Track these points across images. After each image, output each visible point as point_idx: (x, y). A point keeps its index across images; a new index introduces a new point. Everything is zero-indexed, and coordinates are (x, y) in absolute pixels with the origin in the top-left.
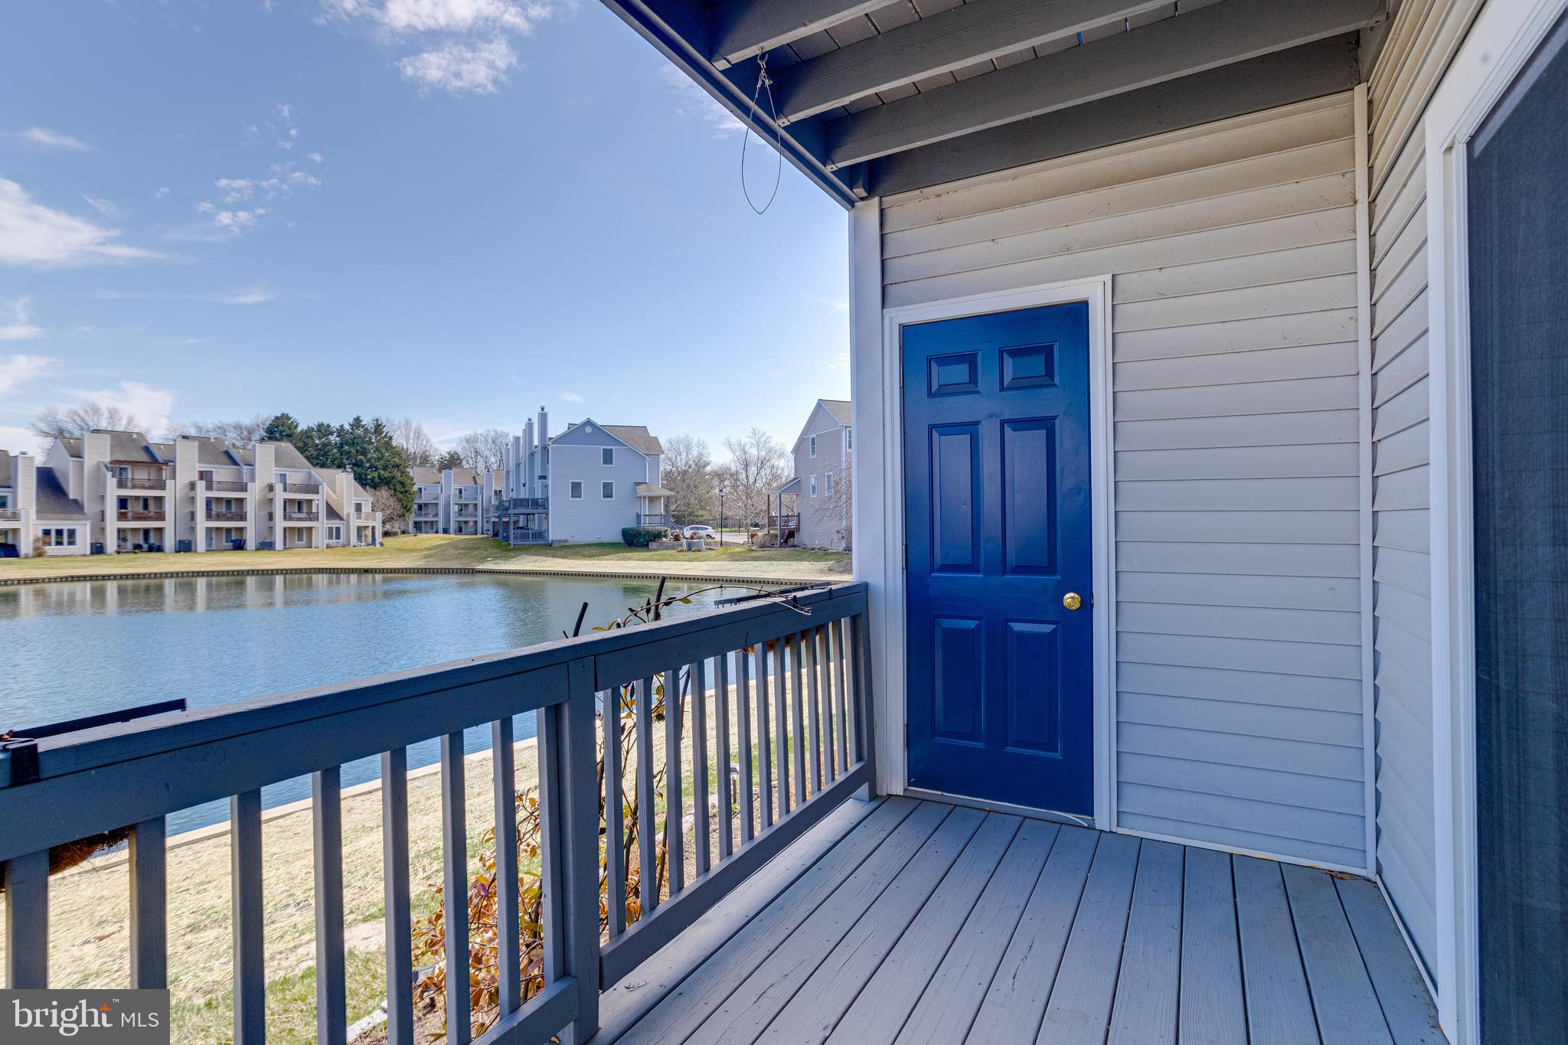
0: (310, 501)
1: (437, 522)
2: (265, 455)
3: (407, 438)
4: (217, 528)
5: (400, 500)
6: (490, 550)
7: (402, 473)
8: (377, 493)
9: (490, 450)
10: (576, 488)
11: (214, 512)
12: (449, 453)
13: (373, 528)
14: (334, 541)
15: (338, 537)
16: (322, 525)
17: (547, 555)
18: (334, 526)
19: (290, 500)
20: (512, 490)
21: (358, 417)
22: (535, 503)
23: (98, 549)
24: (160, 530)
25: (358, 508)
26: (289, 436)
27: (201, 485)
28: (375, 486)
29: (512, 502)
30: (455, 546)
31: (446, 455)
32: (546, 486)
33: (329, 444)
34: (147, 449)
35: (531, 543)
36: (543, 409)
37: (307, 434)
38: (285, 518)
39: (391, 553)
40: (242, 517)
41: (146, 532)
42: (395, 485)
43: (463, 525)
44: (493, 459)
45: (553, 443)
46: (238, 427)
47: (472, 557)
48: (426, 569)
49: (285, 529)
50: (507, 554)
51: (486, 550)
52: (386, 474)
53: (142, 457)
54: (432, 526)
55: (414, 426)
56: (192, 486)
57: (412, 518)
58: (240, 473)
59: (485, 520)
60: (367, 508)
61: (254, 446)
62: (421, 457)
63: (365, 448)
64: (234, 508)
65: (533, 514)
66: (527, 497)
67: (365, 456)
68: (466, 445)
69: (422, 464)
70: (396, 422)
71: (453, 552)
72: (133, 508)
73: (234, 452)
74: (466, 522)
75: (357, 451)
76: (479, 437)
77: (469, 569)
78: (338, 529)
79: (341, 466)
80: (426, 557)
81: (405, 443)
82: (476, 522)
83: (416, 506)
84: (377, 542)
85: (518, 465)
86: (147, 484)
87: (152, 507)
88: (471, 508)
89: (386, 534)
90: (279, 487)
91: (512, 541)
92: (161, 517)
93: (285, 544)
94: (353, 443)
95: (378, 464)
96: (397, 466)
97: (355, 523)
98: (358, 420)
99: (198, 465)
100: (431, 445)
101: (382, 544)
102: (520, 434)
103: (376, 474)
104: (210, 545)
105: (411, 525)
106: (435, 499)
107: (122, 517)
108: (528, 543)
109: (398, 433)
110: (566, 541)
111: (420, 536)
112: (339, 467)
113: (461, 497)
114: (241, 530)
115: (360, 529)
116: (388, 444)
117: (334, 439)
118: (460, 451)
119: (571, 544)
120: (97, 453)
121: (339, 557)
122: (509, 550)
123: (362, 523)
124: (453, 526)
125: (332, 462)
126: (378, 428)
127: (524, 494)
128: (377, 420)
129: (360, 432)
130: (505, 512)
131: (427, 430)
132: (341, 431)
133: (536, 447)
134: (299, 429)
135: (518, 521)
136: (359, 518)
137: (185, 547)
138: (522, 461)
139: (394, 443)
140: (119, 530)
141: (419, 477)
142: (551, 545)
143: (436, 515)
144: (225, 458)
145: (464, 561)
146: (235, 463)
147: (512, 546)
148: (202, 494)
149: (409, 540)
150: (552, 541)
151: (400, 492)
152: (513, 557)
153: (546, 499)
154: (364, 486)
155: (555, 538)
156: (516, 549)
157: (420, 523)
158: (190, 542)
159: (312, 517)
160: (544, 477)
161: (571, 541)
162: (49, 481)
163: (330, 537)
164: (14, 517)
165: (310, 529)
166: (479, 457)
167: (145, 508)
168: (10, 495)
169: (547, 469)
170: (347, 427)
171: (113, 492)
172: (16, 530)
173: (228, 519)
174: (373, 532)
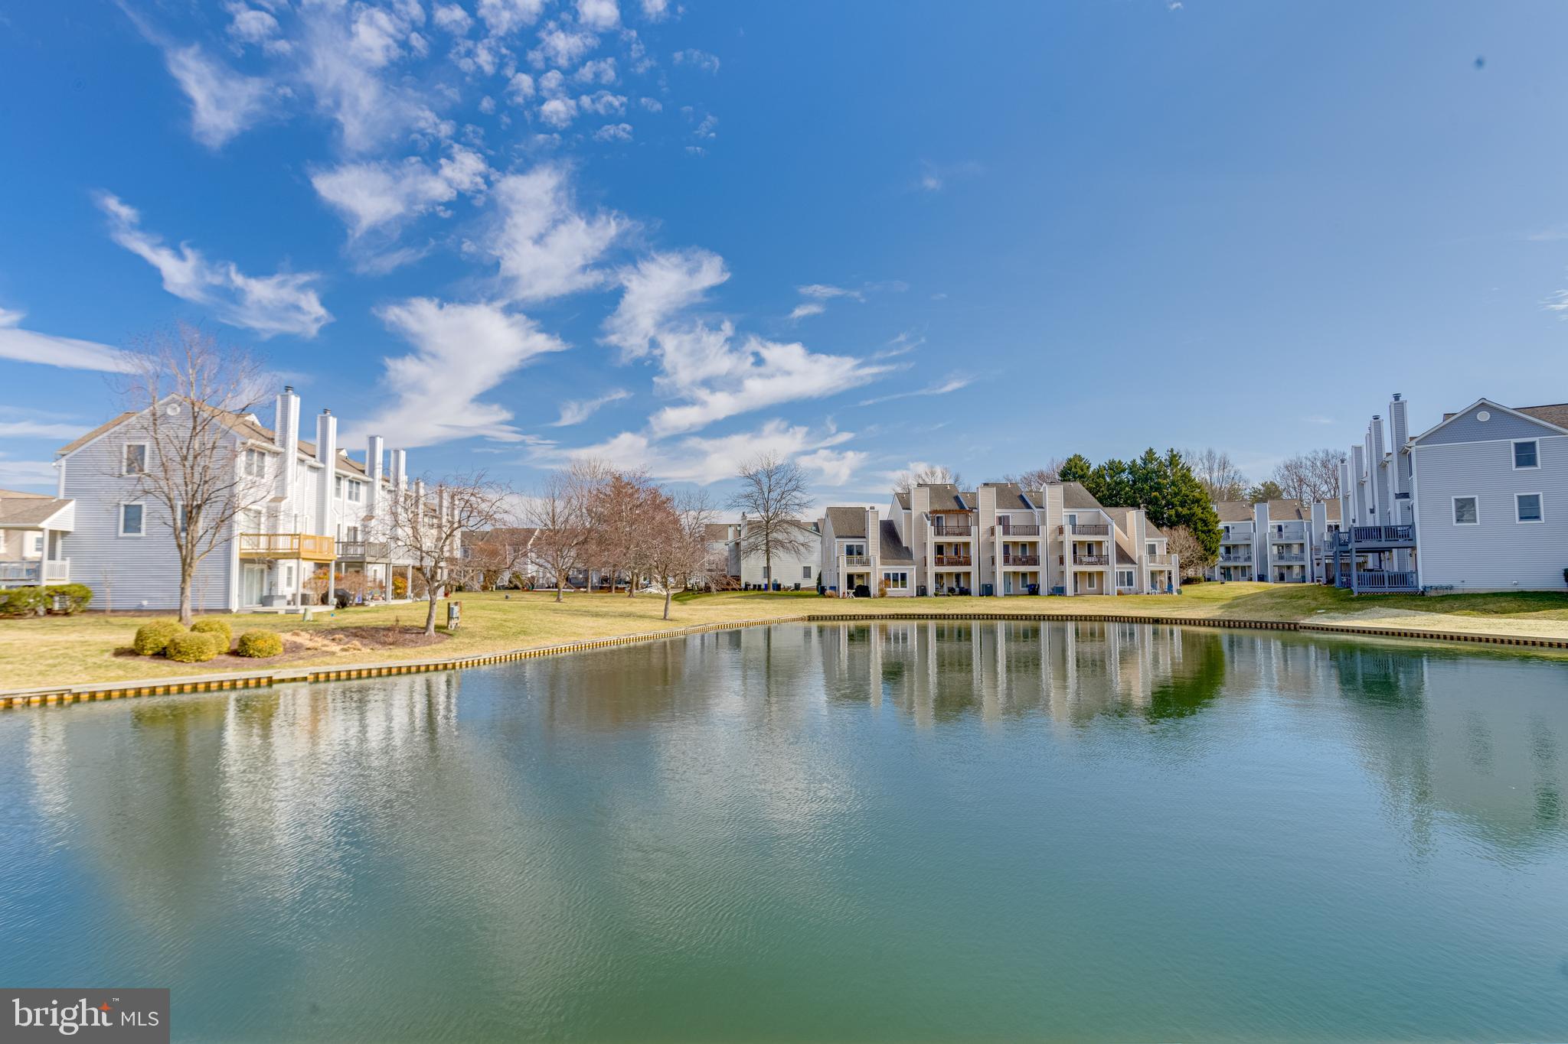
0: (1100, 543)
1: (1250, 567)
2: (1053, 495)
3: (1211, 470)
4: (1014, 573)
5: (1202, 541)
6: (1321, 599)
7: (1204, 509)
8: (1173, 531)
9: (1320, 476)
10: (1465, 508)
11: (1011, 557)
12: (1263, 484)
13: (1170, 573)
14: (1126, 587)
15: (1130, 583)
16: (1113, 569)
17: (1418, 608)
18: (1126, 571)
19: (1080, 543)
20: (1354, 520)
21: (1151, 450)
22: (1392, 532)
23: (922, 592)
24: (968, 574)
25: (1152, 549)
26: (1082, 477)
27: (999, 529)
28: (1172, 525)
29: (1353, 532)
30: (1271, 594)
31: (1261, 487)
32: (1410, 508)
33: (1121, 482)
34: (957, 498)
35: (1387, 590)
36: (1397, 398)
37: (1099, 474)
38: (1075, 561)
39: (1190, 602)
40: (1035, 561)
41: (958, 576)
42: (1195, 524)
43: (1285, 571)
44: (1324, 488)
45: (1418, 443)
47: (1294, 608)
49: (1075, 574)
50: (1348, 604)
51: (1315, 599)
52: (1185, 511)
53: (954, 506)
54: (1244, 573)
55: (1218, 456)
56: (992, 531)
57: (1218, 562)
58: (1033, 516)
59: (1315, 562)
60: (1161, 551)
61: (1044, 489)
62: (1229, 491)
63: (1158, 483)
64: (1027, 554)
65: (1390, 550)
66: (1378, 524)
67: (1160, 492)
68: (1286, 473)
69: (1229, 499)
70: (1195, 452)
71: (1267, 601)
72: (949, 553)
73: (1027, 497)
74: (1289, 567)
75: (1151, 487)
76: (1304, 460)
77: (1289, 624)
78: (1130, 574)
79: (1135, 505)
80: (1229, 606)
81: (1208, 478)
82: (1303, 567)
83: (1222, 550)
85: (1361, 485)
86: (957, 531)
87: (960, 554)
88: (1296, 550)
89: (1188, 581)
90: (1068, 529)
91: (1355, 588)
92: (968, 563)
93: (1076, 590)
94: (1147, 479)
95: (1176, 501)
96: (1197, 501)
97: (1148, 567)
98: (1150, 452)
99: (996, 510)
100: (1240, 477)
101: (1179, 592)
102: (1361, 442)
103: (1173, 512)
104: (1009, 590)
105: (1217, 570)
106: (1246, 539)
107: (939, 562)
108: (1383, 591)
110: (1451, 588)
111: (1228, 584)
112: (1131, 505)
113: (1281, 536)
114: (1035, 574)
115: (1153, 574)
116: (1186, 478)
117: (1126, 476)
118: (1278, 481)
119: (1460, 592)
120: (921, 504)
121: (1130, 605)
122: (1352, 600)
123: (1156, 567)
124: (1272, 572)
125: (1126, 500)
126: (1173, 459)
127: (1372, 522)
128: (1171, 453)
129: (1154, 466)
130: (1343, 548)
131: (1231, 458)
132: (1133, 467)
133: (1388, 454)
135: (1364, 560)
136: (1153, 561)
137: (988, 591)
138: (1368, 478)
139: (1194, 476)
140: (937, 575)
141: (1225, 514)
142: (1422, 594)
143: (1249, 559)
144: (1020, 502)
145: (1282, 614)
146: (1028, 507)
147: (1356, 595)
148: (1000, 539)
149: (1214, 589)
150: (1425, 588)
151: (1202, 532)
152: (1358, 610)
153: (1410, 527)
154: (1158, 526)
155: (1428, 584)
156: (1363, 599)
157: (1228, 569)
158: (991, 586)
159: (1102, 560)
160: (1406, 495)
161: (1460, 588)
162: (889, 531)
163: (1122, 583)
164: (867, 563)
165: (1100, 574)
166: (1305, 486)
167: (956, 553)
168: (864, 544)
169: (1409, 484)
170: (1139, 462)
171: (932, 539)
172: (868, 574)
173: (1024, 564)
174: (1170, 578)
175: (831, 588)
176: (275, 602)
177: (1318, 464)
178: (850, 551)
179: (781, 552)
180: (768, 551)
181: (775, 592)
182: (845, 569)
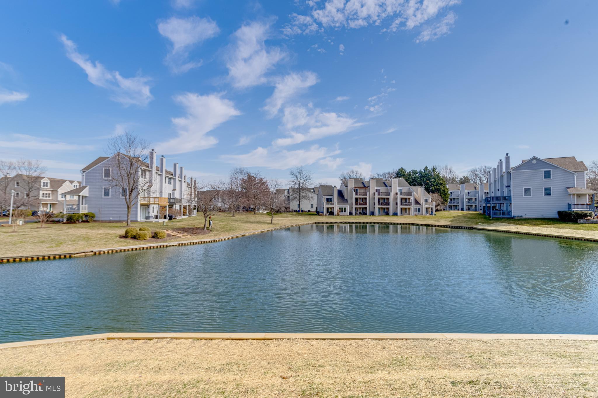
0: (409, 198)
1: (458, 206)
2: (395, 182)
3: (446, 172)
4: (381, 208)
5: (443, 197)
6: (481, 220)
7: (444, 186)
8: (434, 194)
9: (483, 175)
10: (527, 191)
11: (380, 203)
12: (463, 177)
13: (432, 208)
14: (418, 213)
15: (419, 211)
16: (413, 207)
17: (511, 223)
18: (418, 207)
19: (403, 198)
20: (493, 192)
21: (426, 166)
22: (504, 198)
23: (351, 214)
24: (366, 208)
25: (426, 200)
26: (403, 175)
27: (376, 194)
28: (433, 192)
29: (491, 198)
30: (464, 217)
31: (463, 178)
32: (510, 191)
33: (417, 177)
34: (363, 183)
35: (502, 217)
36: (507, 155)
37: (409, 174)
38: (401, 204)
39: (438, 218)
40: (388, 204)
41: (363, 208)
42: (441, 191)
43: (470, 207)
44: (484, 179)
45: (513, 170)
46: (389, 174)
47: (472, 222)
48: (451, 226)
49: (401, 208)
50: (489, 221)
51: (479, 219)
52: (437, 187)
53: (362, 186)
54: (456, 208)
55: (449, 167)
56: (374, 194)
57: (448, 204)
58: (388, 189)
59: (480, 205)
60: (429, 201)
61: (392, 180)
62: (452, 179)
63: (429, 178)
64: (386, 201)
65: (504, 204)
66: (500, 196)
67: (429, 181)
68: (472, 173)
69: (452, 183)
70: (442, 167)
71: (463, 219)
72: (360, 201)
73: (386, 182)
74: (471, 206)
75: (426, 179)
76: (477, 169)
77: (470, 227)
78: (419, 209)
79: (421, 185)
80: (451, 221)
81: (445, 175)
82: (476, 206)
83: (449, 200)
84: (433, 214)
85: (495, 181)
86: (363, 194)
87: (364, 201)
88: (474, 200)
89: (437, 210)
90: (399, 194)
91: (492, 216)
92: (366, 204)
93: (401, 214)
94: (425, 176)
95: (434, 184)
96: (441, 184)
97: (425, 206)
98: (426, 167)
99: (376, 187)
100: (456, 175)
101: (435, 215)
102: (496, 167)
103: (433, 188)
104: (379, 213)
105: (447, 207)
106: (457, 196)
107: (357, 204)
108: (500, 217)
109: (443, 171)
110: (522, 217)
111: (451, 211)
112: (420, 186)
113: (469, 195)
114: (388, 208)
115: (426, 208)
116: (438, 176)
117: (418, 175)
118: (469, 176)
119: (525, 218)
120: (351, 185)
121: (419, 219)
122: (490, 220)
123: (427, 206)
124: (465, 207)
125: (418, 184)
126: (434, 170)
127: (498, 194)
128: (433, 167)
129: (427, 172)
130: (488, 203)
131: (454, 169)
132: (420, 173)
133: (504, 172)
134: (407, 173)
135: (496, 206)
136: (427, 204)
137: (372, 214)
138: (497, 179)
139: (441, 175)
140: (356, 208)
141: (450, 188)
142: (513, 218)
143: (458, 203)
144: (383, 184)
145: (468, 224)
146: (386, 186)
147: (492, 218)
148: (377, 197)
149: (446, 213)
150: (514, 216)
151: (443, 194)
152: (492, 223)
153: (510, 197)
154: (429, 192)
155: (515, 215)
156: (494, 219)
157: (451, 206)
158: (374, 212)
159: (410, 204)
160: (509, 186)
161: (525, 217)
162: (340, 193)
163: (416, 211)
164: (333, 204)
165: (409, 208)
166: (477, 178)
167: (362, 201)
168: (332, 198)
169: (510, 183)
170: (422, 170)
171: (354, 196)
172: (333, 208)
173: (385, 205)
174: (432, 210)
175: (321, 212)
176: (150, 218)
177: (482, 171)
178: (327, 200)
179: (304, 200)
180: (299, 199)
181: (302, 213)
182: (326, 206)
